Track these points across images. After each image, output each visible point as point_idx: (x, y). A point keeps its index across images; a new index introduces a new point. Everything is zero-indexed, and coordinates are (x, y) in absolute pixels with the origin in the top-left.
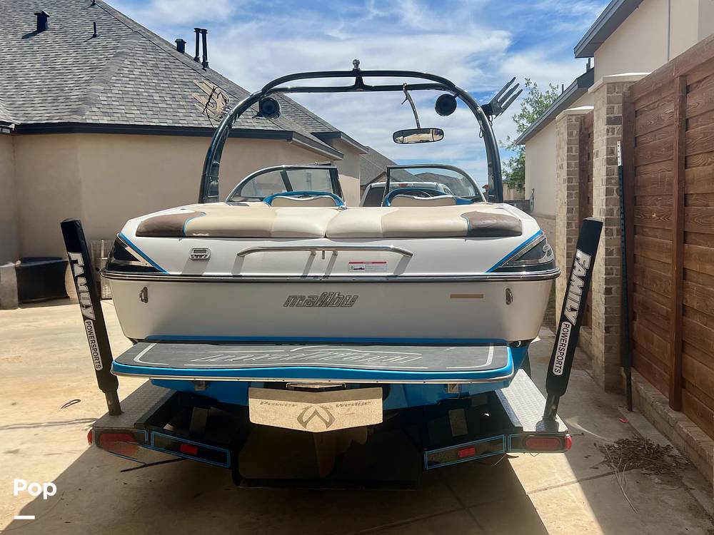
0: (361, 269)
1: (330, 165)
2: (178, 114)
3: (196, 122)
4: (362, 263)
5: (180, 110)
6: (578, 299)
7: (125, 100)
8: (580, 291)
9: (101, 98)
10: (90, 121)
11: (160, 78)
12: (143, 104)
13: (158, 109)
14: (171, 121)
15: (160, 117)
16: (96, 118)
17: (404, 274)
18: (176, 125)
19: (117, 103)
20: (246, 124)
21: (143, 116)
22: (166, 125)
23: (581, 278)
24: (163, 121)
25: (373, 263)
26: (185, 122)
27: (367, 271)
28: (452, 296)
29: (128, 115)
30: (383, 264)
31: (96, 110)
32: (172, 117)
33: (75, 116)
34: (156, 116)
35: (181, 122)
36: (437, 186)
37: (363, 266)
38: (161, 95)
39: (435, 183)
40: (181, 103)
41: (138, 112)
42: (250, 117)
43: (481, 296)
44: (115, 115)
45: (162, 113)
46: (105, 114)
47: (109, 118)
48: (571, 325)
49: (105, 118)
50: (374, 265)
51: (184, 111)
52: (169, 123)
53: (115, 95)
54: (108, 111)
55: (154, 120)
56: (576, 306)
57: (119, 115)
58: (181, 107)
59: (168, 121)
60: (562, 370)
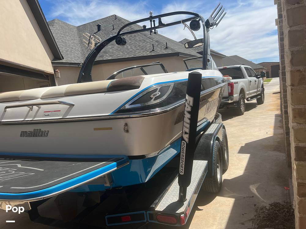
0: (48, 115)
1: (159, 62)
2: (136, 52)
3: (142, 54)
4: (49, 112)
5: (137, 51)
6: (188, 126)
7: (118, 50)
8: (189, 121)
9: (110, 51)
10: (105, 59)
11: (132, 40)
12: (124, 51)
13: (129, 52)
14: (133, 55)
15: (129, 54)
16: (107, 58)
17: (67, 117)
18: (135, 56)
19: (115, 51)
20: (161, 52)
21: (123, 55)
22: (131, 57)
23: (189, 112)
24: (130, 55)
25: (55, 111)
26: (138, 55)
27: (51, 117)
28: (95, 129)
29: (118, 55)
30: (58, 112)
31: (108, 55)
32: (133, 54)
33: (100, 58)
34: (128, 54)
35: (137, 55)
36: (240, 66)
37: (49, 113)
38: (131, 46)
39: (239, 66)
40: (138, 48)
41: (122, 54)
42: (163, 49)
43: (111, 129)
44: (114, 56)
45: (130, 53)
46: (111, 56)
47: (111, 57)
48: (186, 143)
49: (110, 57)
50: (55, 112)
51: (138, 51)
52: (133, 56)
53: (115, 49)
54: (112, 55)
55: (127, 56)
56: (188, 131)
57: (115, 56)
58: (138, 49)
59: (132, 55)
60: (183, 171)
